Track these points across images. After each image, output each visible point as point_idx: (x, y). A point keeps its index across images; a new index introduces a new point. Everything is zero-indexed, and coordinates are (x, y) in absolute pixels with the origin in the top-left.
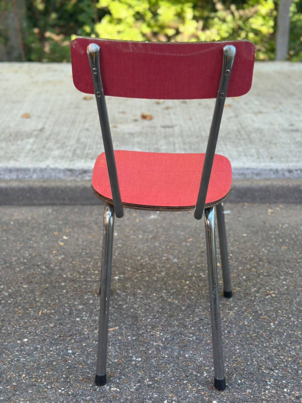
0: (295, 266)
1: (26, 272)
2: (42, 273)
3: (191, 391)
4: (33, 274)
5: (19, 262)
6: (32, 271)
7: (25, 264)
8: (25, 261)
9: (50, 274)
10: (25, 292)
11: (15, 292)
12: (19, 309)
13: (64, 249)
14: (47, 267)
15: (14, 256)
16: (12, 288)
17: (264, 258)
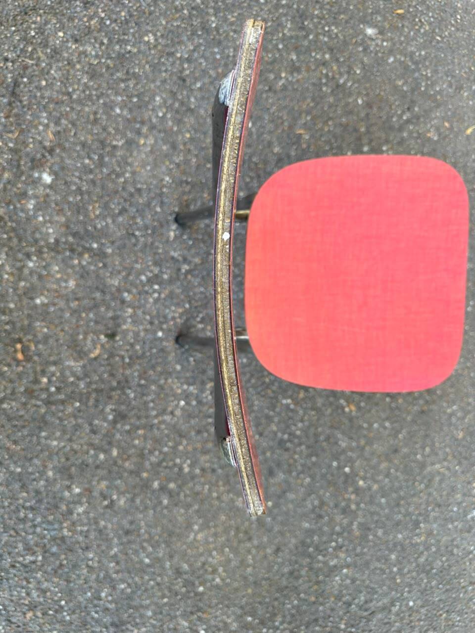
0: (416, 443)
1: (393, 95)
2: (392, 117)
3: (174, 312)
4: (391, 106)
5: (419, 81)
6: (397, 103)
7: (415, 88)
8: (423, 89)
9: (391, 128)
10: (347, 104)
11: (347, 91)
12: (308, 105)
13: (456, 136)
14: (408, 121)
15: (435, 71)
16: (356, 85)
17: (434, 407)
